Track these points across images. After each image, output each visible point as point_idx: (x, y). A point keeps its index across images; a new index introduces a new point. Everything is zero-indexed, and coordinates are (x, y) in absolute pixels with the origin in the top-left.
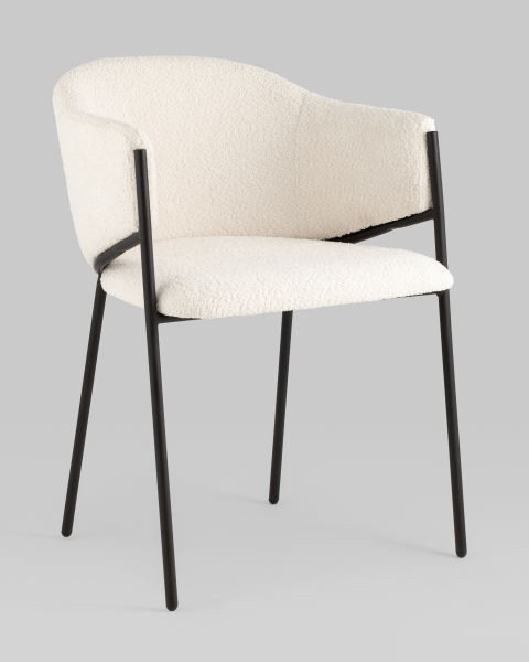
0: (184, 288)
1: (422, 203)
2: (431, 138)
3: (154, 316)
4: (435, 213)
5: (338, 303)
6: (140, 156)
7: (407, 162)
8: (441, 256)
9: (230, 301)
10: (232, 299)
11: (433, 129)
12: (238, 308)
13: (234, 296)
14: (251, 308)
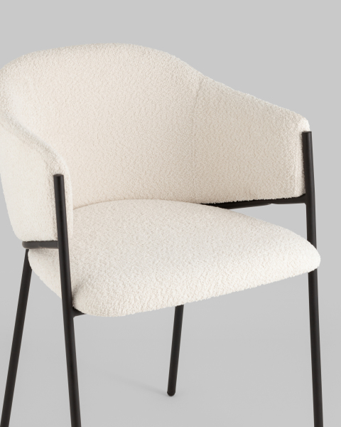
0: (95, 290)
1: (298, 191)
2: (306, 138)
3: (70, 311)
4: (307, 198)
5: (224, 293)
6: (59, 181)
7: (285, 156)
8: (311, 238)
9: (133, 302)
10: (135, 300)
11: (308, 130)
12: (140, 308)
13: (137, 298)
14: (151, 306)
